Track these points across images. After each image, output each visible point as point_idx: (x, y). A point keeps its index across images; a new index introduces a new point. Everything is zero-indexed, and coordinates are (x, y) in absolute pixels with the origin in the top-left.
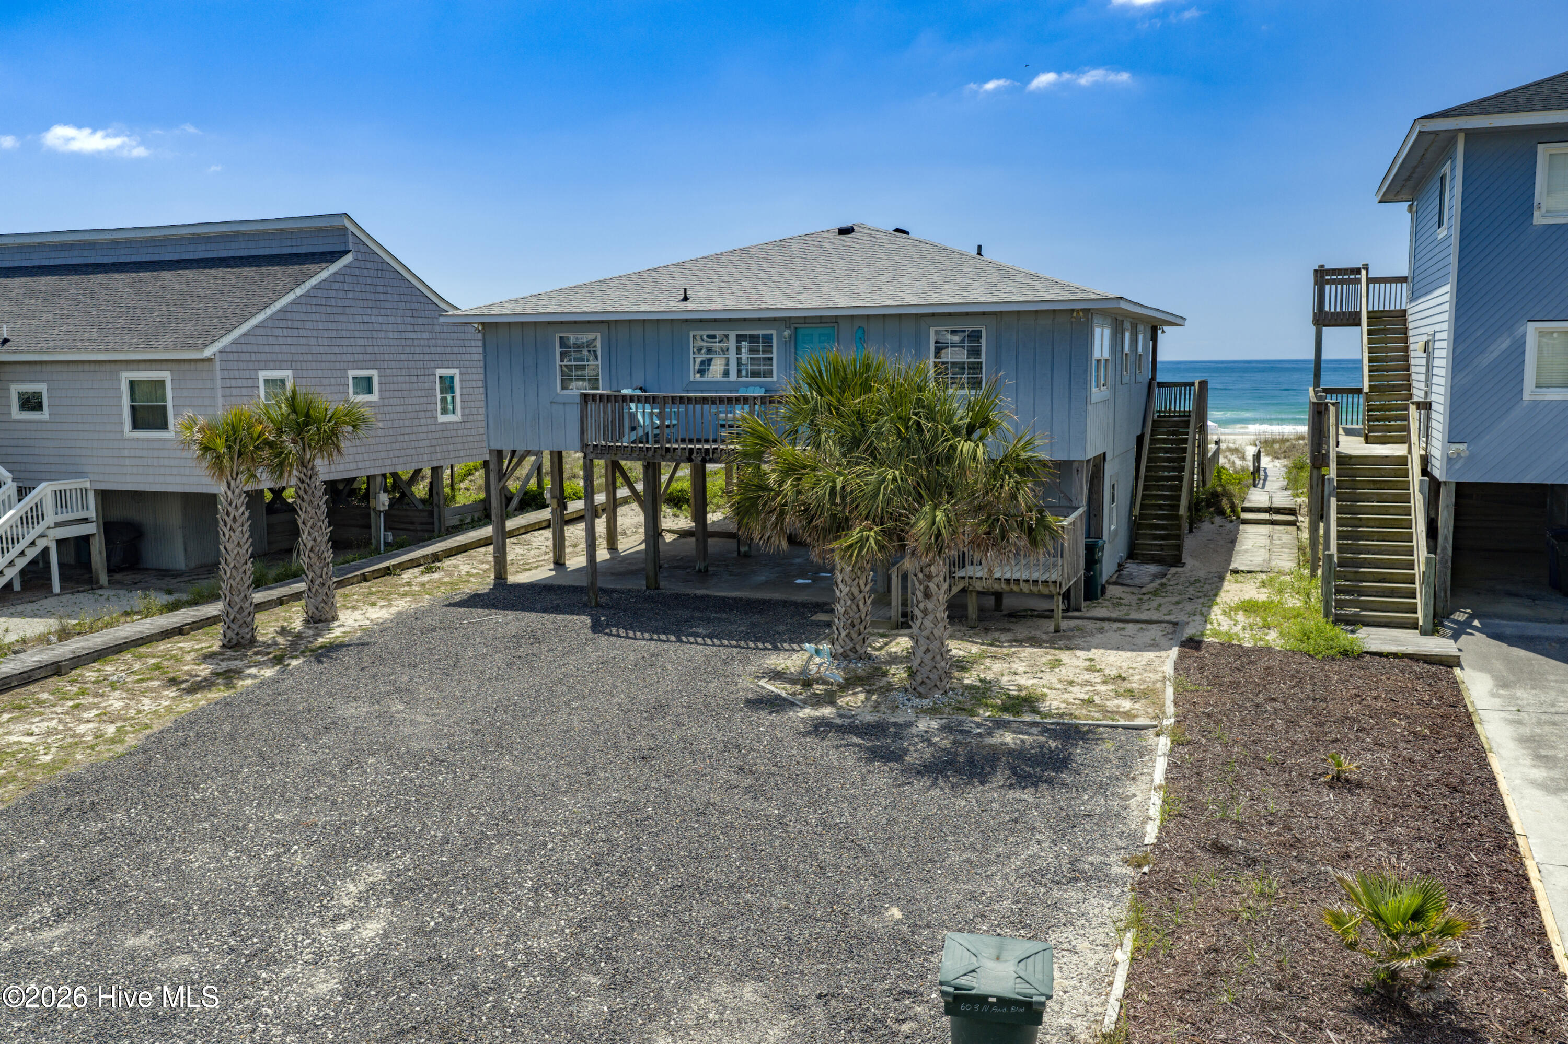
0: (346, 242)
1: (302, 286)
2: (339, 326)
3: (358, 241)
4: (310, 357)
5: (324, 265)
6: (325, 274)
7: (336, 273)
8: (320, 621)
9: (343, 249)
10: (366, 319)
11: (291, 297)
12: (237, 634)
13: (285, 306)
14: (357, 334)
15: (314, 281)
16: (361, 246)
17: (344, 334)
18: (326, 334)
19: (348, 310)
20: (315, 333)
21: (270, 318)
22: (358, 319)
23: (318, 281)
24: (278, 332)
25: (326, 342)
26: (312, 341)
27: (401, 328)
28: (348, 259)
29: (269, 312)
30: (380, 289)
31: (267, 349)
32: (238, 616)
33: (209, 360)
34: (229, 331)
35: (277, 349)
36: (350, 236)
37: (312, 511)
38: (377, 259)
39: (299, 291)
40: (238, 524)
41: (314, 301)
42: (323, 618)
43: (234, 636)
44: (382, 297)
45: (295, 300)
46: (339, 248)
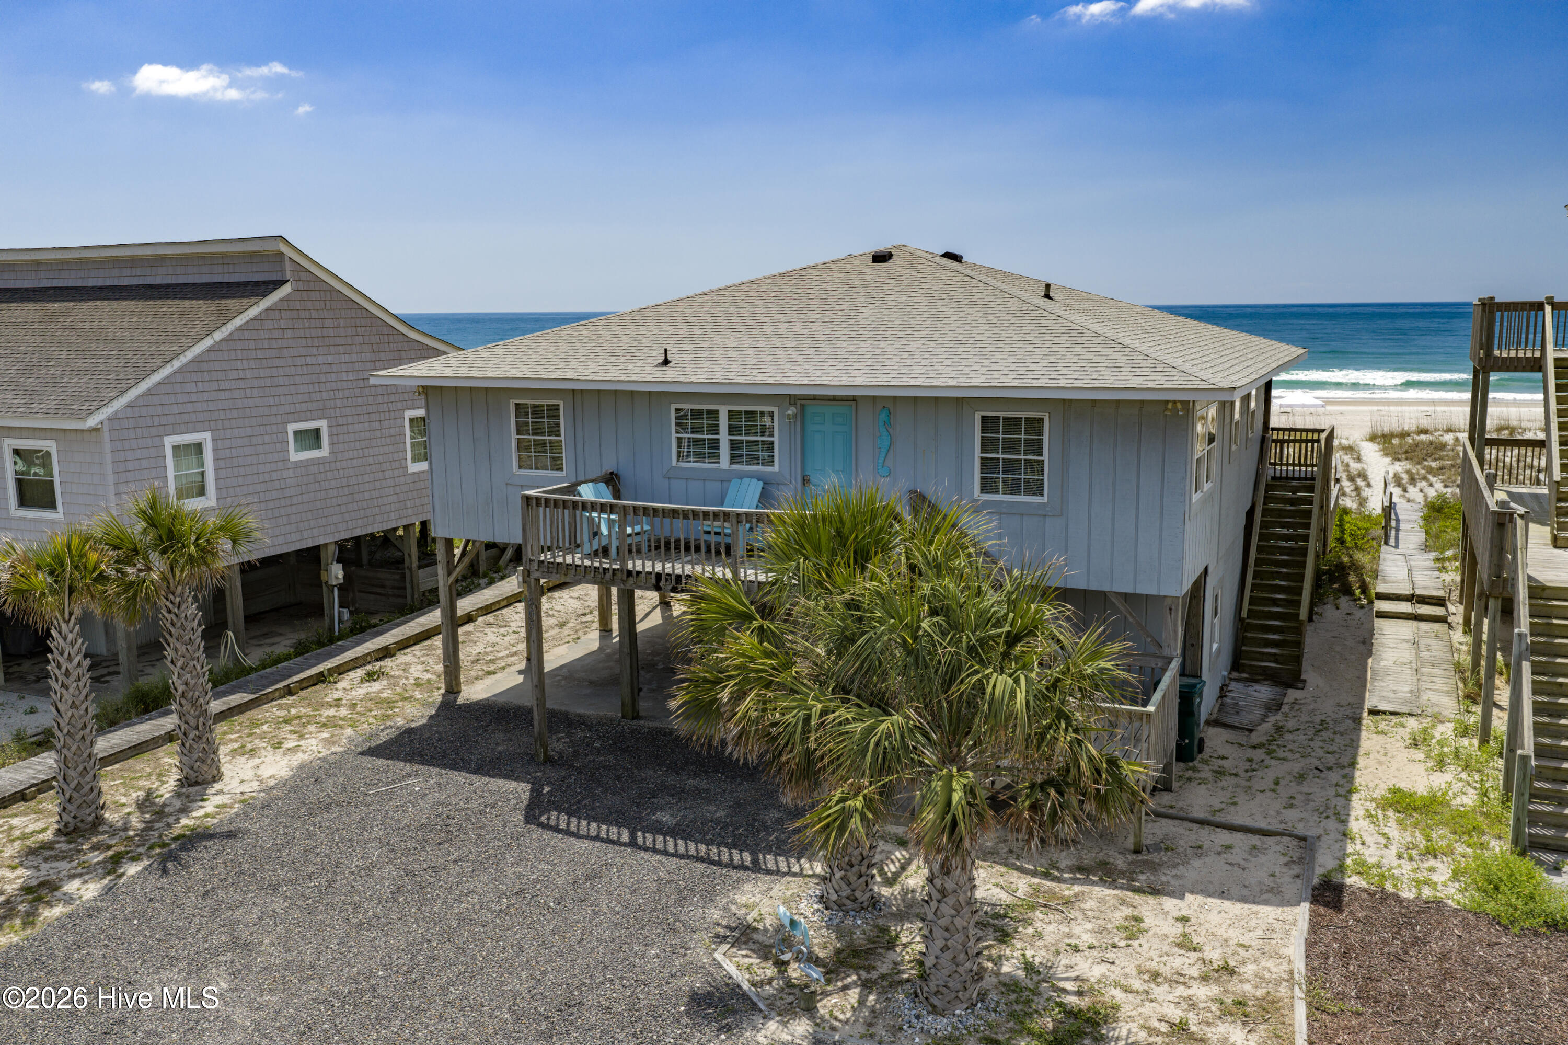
0: (282, 271)
1: (223, 329)
2: (274, 372)
3: (298, 268)
4: (235, 414)
5: (253, 300)
6: (253, 312)
7: (268, 310)
8: (197, 783)
9: (279, 278)
10: (310, 360)
11: (208, 342)
12: (75, 817)
13: (199, 355)
14: (298, 380)
15: (238, 322)
16: (302, 274)
17: (281, 381)
18: (256, 383)
19: (285, 353)
20: (241, 384)
21: (179, 371)
22: (300, 361)
23: (244, 321)
24: (191, 387)
25: (255, 392)
26: (237, 394)
27: (358, 366)
28: (286, 289)
29: (177, 364)
30: (329, 323)
31: (175, 409)
32: (75, 795)
33: (95, 430)
34: (122, 393)
35: (189, 408)
36: (287, 263)
37: (182, 649)
38: (324, 287)
39: (218, 336)
40: (72, 678)
41: (239, 345)
42: (200, 780)
43: (70, 820)
44: (331, 332)
45: (213, 346)
46: (274, 277)
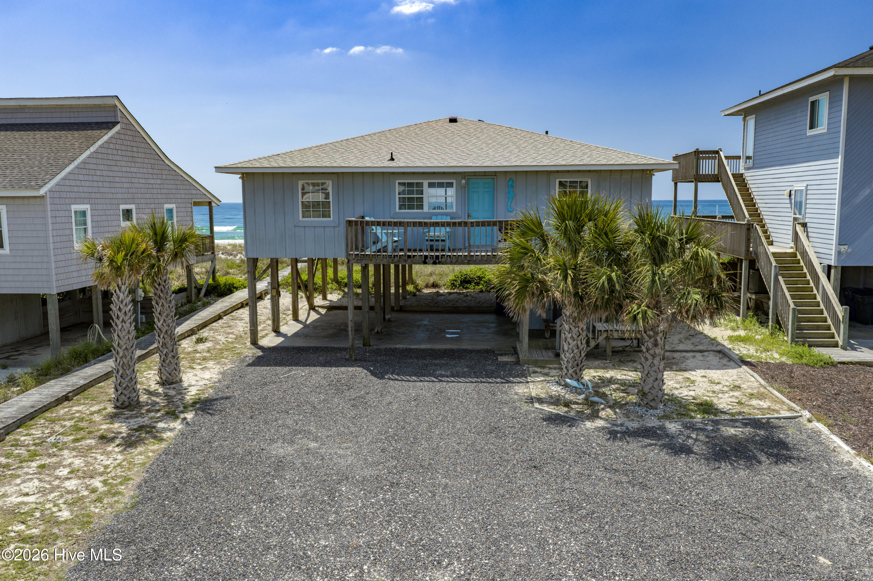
0: (115, 116)
1: (94, 145)
2: (114, 174)
3: (123, 116)
4: (99, 196)
5: (105, 131)
6: (106, 138)
7: (112, 137)
9: (115, 121)
10: (128, 169)
11: (87, 153)
12: (129, 398)
13: (85, 159)
14: (124, 180)
15: (100, 142)
16: (124, 119)
17: (117, 179)
18: (107, 179)
19: (119, 163)
20: (102, 179)
21: (77, 167)
22: (124, 169)
23: (102, 142)
24: (81, 177)
25: (107, 185)
26: (100, 184)
27: (146, 176)
28: (118, 128)
29: (76, 163)
30: (135, 149)
31: (76, 189)
32: (129, 385)
33: (42, 197)
34: (54, 176)
35: (81, 189)
36: (119, 112)
37: (166, 305)
38: (133, 128)
39: (92, 149)
40: (127, 317)
41: (100, 156)
42: (174, 381)
43: (126, 399)
44: (136, 155)
45: (90, 155)
46: (113, 120)
